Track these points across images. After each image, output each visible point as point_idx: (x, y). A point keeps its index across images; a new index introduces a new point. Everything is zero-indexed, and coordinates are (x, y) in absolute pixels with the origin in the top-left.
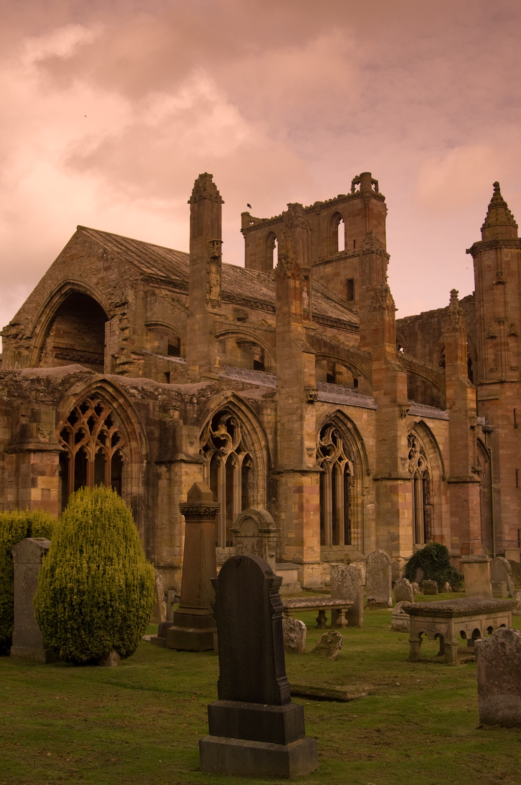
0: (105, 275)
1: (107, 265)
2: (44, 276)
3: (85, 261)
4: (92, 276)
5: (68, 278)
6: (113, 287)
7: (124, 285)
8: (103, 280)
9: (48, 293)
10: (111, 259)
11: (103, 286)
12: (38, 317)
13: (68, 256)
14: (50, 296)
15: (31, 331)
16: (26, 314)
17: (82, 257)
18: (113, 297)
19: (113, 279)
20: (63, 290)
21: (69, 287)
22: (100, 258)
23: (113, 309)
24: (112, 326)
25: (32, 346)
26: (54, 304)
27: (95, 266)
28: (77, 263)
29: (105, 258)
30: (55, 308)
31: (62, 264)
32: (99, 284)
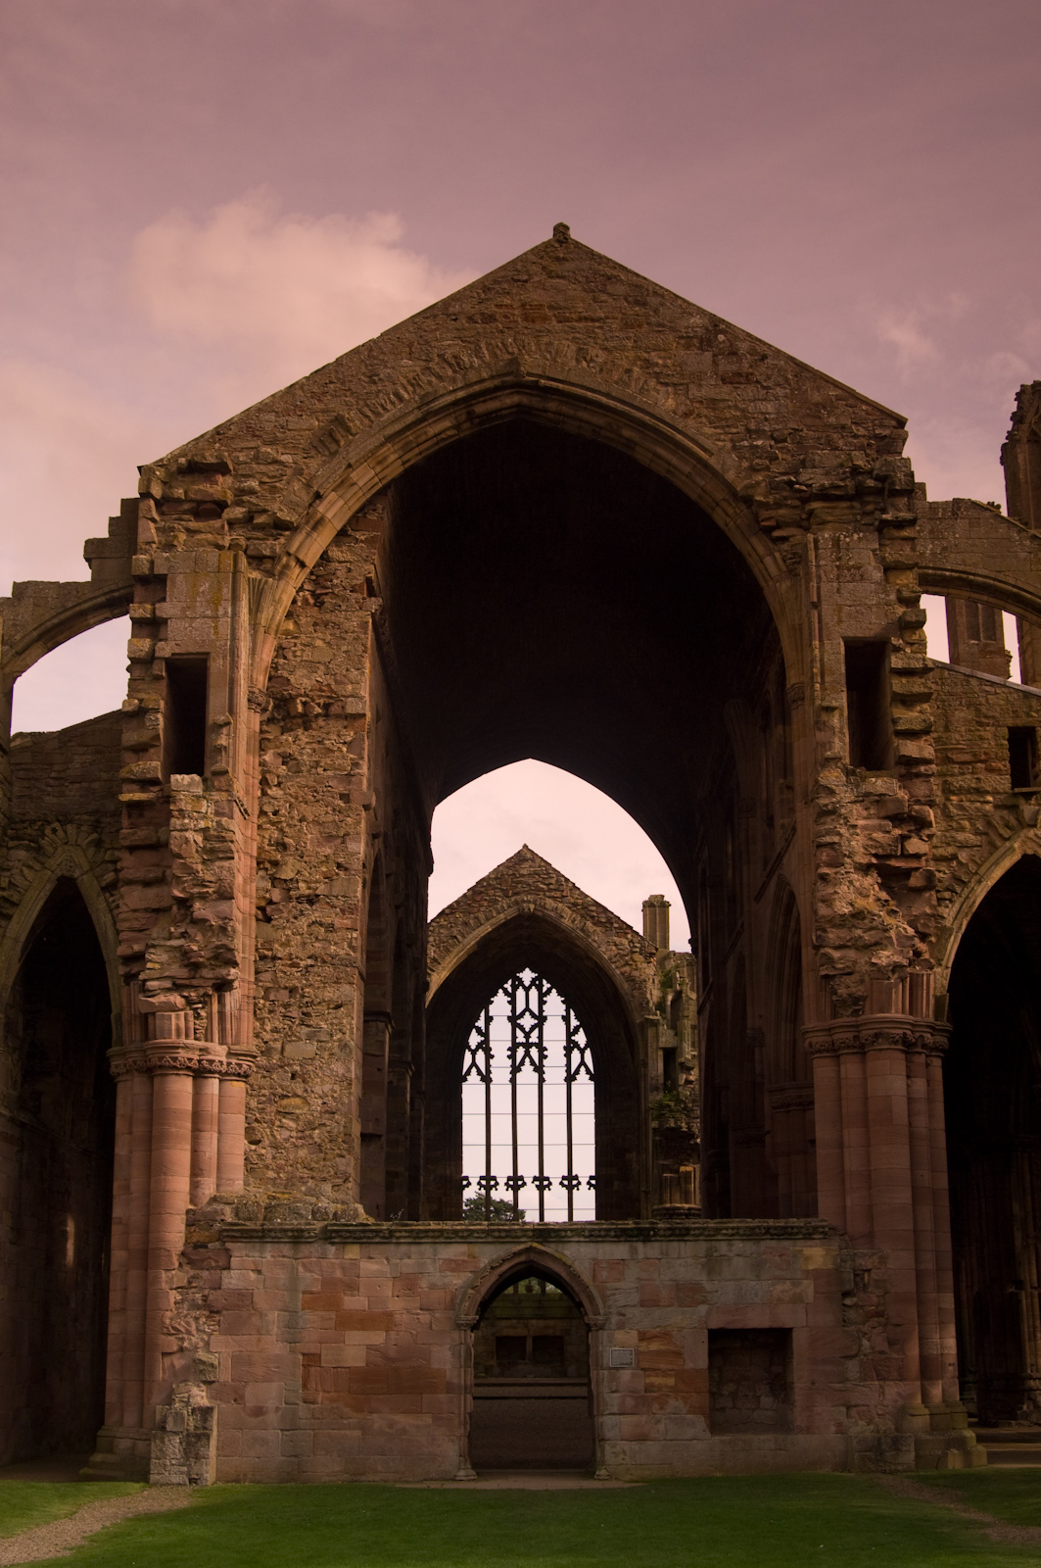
0: (723, 396)
1: (734, 368)
2: (373, 341)
3: (609, 335)
4: (659, 387)
5: (522, 369)
6: (772, 438)
7: (823, 441)
8: (714, 409)
9: (406, 396)
10: (751, 355)
11: (715, 428)
12: (350, 466)
13: (509, 302)
14: (419, 408)
15: (298, 506)
16: (265, 444)
17: (593, 320)
18: (774, 468)
19: (769, 414)
20: (484, 402)
21: (516, 399)
22: (695, 341)
23: (789, 502)
24: (847, 549)
25: (289, 554)
26: (424, 438)
27: (670, 358)
28: (566, 332)
29: (721, 346)
30: (420, 453)
31: (477, 323)
32: (695, 415)
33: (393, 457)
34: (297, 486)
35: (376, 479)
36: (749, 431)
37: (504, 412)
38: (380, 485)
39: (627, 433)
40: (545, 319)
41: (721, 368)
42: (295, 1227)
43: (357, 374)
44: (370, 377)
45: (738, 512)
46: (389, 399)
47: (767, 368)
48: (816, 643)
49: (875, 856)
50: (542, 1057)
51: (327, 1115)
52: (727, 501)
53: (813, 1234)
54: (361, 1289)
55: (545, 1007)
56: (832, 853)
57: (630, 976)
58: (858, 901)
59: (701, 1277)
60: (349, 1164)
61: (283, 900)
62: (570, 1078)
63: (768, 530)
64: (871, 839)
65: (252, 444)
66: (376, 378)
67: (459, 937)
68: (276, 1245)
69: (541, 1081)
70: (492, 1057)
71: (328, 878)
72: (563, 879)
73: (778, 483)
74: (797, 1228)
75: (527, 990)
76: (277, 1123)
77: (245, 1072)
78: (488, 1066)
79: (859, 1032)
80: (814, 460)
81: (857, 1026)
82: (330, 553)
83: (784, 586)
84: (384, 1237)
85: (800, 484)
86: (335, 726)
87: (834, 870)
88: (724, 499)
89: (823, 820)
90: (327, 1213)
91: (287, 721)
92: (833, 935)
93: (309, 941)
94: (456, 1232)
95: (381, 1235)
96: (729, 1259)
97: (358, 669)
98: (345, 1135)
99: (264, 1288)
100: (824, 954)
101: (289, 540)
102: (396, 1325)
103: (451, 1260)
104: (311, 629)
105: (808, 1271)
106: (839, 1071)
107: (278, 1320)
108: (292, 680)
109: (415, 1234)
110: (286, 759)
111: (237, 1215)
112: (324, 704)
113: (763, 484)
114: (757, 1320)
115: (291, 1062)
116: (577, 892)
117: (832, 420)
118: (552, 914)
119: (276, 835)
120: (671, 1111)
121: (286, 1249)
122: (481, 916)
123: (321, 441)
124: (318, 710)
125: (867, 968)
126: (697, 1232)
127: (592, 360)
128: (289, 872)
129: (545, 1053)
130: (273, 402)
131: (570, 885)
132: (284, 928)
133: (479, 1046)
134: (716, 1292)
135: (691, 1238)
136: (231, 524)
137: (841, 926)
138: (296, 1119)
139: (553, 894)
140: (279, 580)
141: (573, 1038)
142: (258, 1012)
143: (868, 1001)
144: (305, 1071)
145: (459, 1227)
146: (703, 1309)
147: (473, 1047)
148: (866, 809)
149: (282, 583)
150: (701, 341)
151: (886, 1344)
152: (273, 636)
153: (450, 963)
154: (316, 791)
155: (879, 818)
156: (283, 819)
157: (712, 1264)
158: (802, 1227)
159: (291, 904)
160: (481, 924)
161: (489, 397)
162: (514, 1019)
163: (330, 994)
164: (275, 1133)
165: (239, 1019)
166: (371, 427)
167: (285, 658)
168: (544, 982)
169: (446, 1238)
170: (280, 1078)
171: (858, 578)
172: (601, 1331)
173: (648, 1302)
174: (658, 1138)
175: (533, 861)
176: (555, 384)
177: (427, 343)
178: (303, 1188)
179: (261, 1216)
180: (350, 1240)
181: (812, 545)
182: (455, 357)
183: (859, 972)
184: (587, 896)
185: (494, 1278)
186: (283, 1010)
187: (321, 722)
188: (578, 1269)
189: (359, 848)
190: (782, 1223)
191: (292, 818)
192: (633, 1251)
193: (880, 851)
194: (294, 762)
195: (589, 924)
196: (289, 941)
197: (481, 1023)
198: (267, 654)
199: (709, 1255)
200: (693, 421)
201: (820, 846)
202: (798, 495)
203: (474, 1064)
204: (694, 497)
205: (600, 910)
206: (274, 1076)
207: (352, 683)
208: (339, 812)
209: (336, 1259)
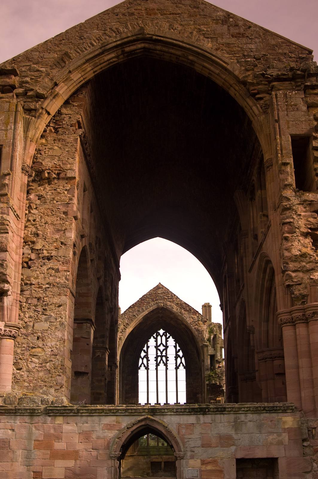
0: (232, 42)
1: (237, 31)
2: (82, 23)
3: (182, 19)
4: (205, 39)
5: (145, 31)
6: (254, 58)
7: (277, 59)
8: (229, 47)
9: (95, 44)
10: (244, 26)
11: (229, 54)
12: (70, 72)
13: (140, 8)
14: (101, 48)
15: (47, 88)
16: (34, 64)
17: (176, 14)
18: (256, 70)
19: (253, 49)
20: (129, 46)
21: (143, 45)
22: (220, 21)
23: (263, 82)
24: (290, 98)
25: (42, 108)
26: (103, 61)
27: (209, 28)
28: (164, 19)
29: (231, 23)
30: (101, 68)
31: (127, 16)
32: (220, 50)
33: (89, 69)
34: (47, 80)
35: (82, 78)
36: (244, 55)
37: (138, 51)
38: (84, 81)
39: (191, 58)
40: (155, 14)
41: (231, 32)
42: (31, 408)
43: (74, 36)
44: (80, 37)
45: (240, 88)
46: (88, 45)
47: (251, 31)
48: (278, 137)
49: (310, 229)
50: (167, 360)
51: (53, 356)
52: (235, 84)
53: (287, 410)
54: (63, 439)
55: (168, 343)
56: (290, 227)
57: (197, 329)
58: (303, 249)
59: (232, 432)
60: (63, 380)
61: (36, 258)
62: (177, 368)
63: (254, 95)
64: (308, 221)
65: (28, 64)
66: (83, 38)
67: (136, 316)
68: (22, 417)
69: (167, 369)
70: (149, 360)
71: (57, 248)
72: (173, 295)
73: (258, 75)
74: (279, 407)
75: (161, 336)
76: (30, 360)
77: (13, 335)
78: (148, 364)
79: (305, 312)
80: (273, 65)
81: (304, 309)
82: (62, 111)
83: (262, 118)
84: (74, 413)
85: (268, 75)
86: (62, 183)
87: (291, 235)
88: (234, 83)
89: (285, 212)
90: (48, 402)
91: (41, 181)
92: (291, 265)
93: (47, 276)
94: (110, 410)
95: (73, 411)
96: (246, 423)
97: (73, 158)
98: (61, 365)
99: (16, 438)
100: (288, 274)
101: (43, 103)
102: (80, 457)
103: (108, 424)
104: (53, 142)
105: (285, 429)
106: (296, 332)
107: (22, 455)
108: (43, 163)
109: (90, 411)
110: (40, 197)
111: (5, 402)
112: (57, 173)
113: (251, 75)
114: (260, 454)
115: (37, 331)
116: (178, 299)
117: (280, 51)
118: (169, 307)
119: (34, 230)
120: (213, 378)
121: (27, 419)
122: (144, 308)
123: (58, 62)
124: (54, 176)
125: (308, 281)
126: (229, 409)
127: (175, 29)
128: (39, 246)
129: (168, 359)
130: (38, 47)
131: (176, 297)
132: (36, 271)
133: (144, 357)
134: (240, 439)
135: (226, 413)
136: (18, 96)
137: (295, 261)
138: (39, 358)
139: (170, 300)
140: (37, 119)
141: (178, 354)
142: (23, 309)
143: (309, 297)
144: (43, 336)
145: (111, 408)
146: (233, 448)
147: (142, 357)
148: (305, 208)
149: (39, 120)
150: (223, 21)
152: (35, 143)
153: (133, 325)
154: (53, 211)
155: (311, 212)
156: (37, 223)
157: (237, 426)
158: (281, 407)
159: (39, 260)
160: (144, 311)
161: (131, 44)
162: (157, 347)
163: (56, 300)
164: (29, 364)
165: (11, 310)
166: (80, 56)
167: (41, 154)
168: (168, 334)
169: (106, 413)
170: (32, 339)
171: (295, 109)
172: (182, 460)
173: (206, 445)
174: (208, 388)
175: (162, 288)
176: (159, 38)
177: (105, 24)
178: (41, 391)
179: (16, 403)
180: (58, 415)
181: (274, 96)
182: (117, 29)
183: (304, 283)
184: (182, 301)
185: (129, 433)
186: (34, 308)
187: (56, 181)
188: (171, 429)
189: (72, 235)
190: (271, 405)
191: (42, 222)
192: (198, 419)
193: (312, 226)
194: (44, 199)
195: (183, 311)
196: (38, 276)
197: (145, 349)
198: (32, 151)
199: (235, 421)
200: (220, 52)
201: (284, 224)
202: (267, 80)
203: (143, 363)
204: (220, 84)
205: (187, 306)
206: (29, 338)
207: (70, 164)
208: (63, 219)
209: (51, 424)
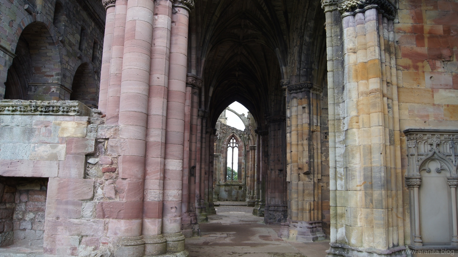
53: (68, 112)
74: (57, 107)
96: (12, 128)
105: (63, 138)
114: (24, 171)
151: (113, 192)
190: (47, 103)
